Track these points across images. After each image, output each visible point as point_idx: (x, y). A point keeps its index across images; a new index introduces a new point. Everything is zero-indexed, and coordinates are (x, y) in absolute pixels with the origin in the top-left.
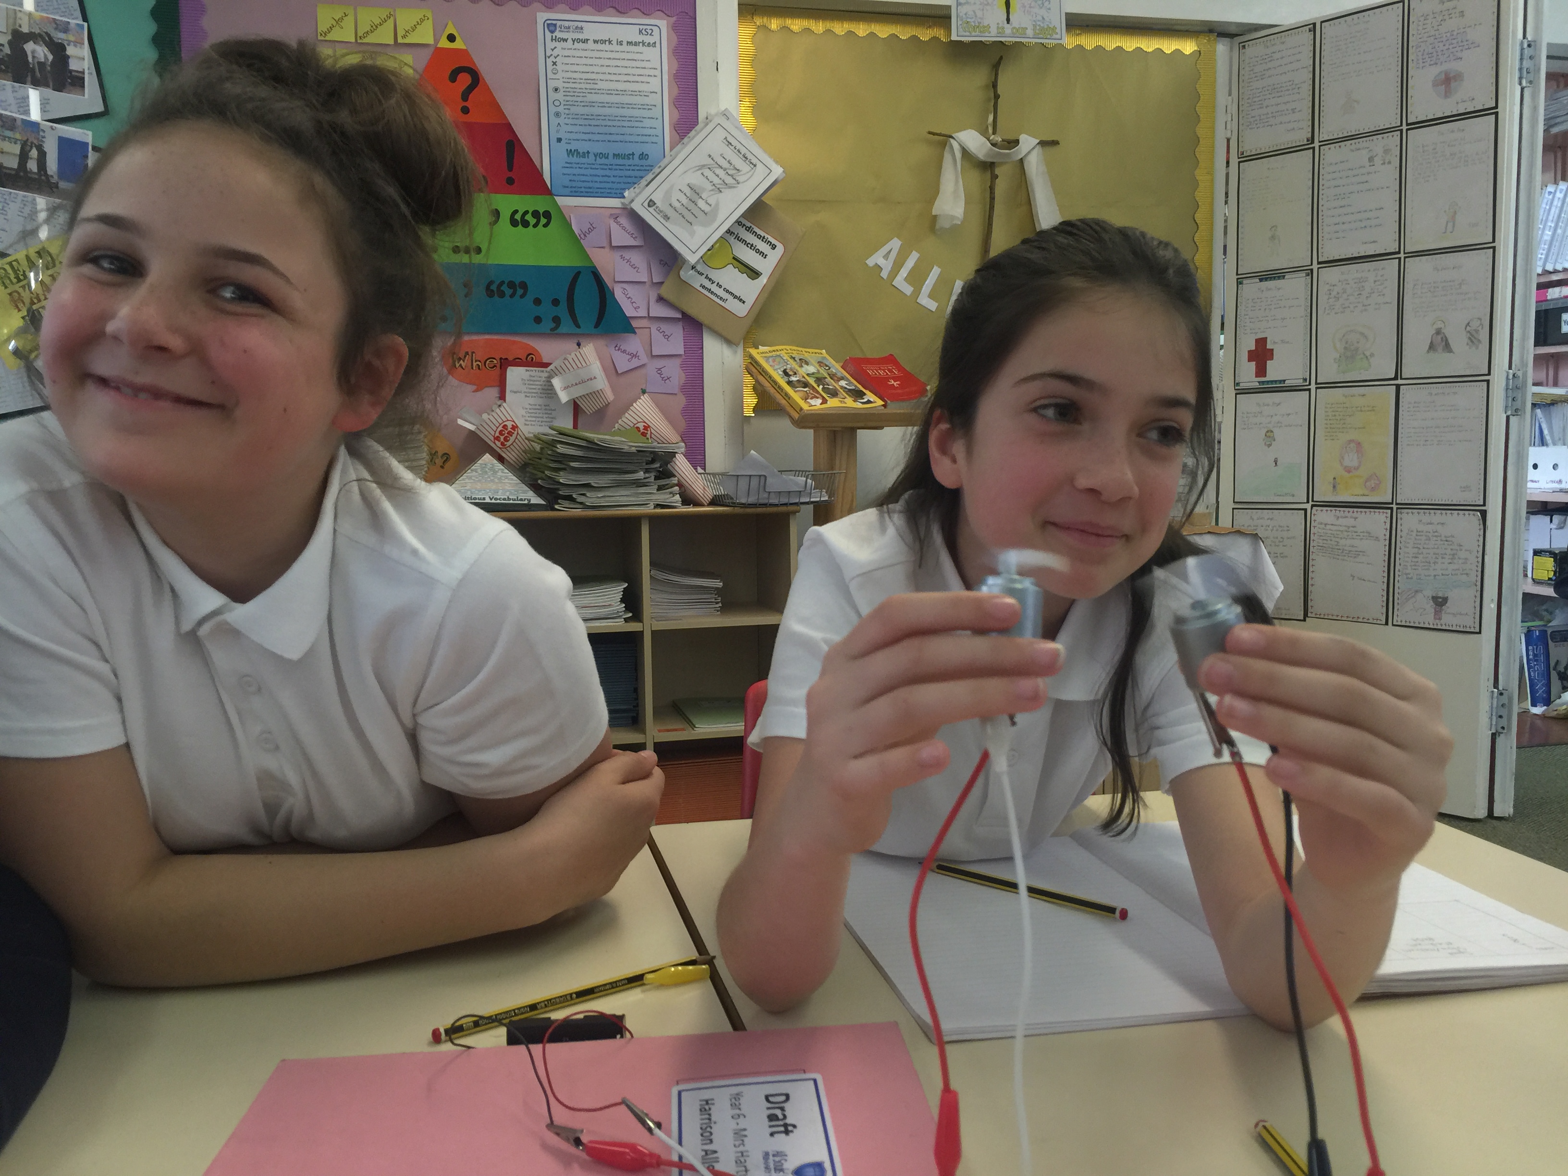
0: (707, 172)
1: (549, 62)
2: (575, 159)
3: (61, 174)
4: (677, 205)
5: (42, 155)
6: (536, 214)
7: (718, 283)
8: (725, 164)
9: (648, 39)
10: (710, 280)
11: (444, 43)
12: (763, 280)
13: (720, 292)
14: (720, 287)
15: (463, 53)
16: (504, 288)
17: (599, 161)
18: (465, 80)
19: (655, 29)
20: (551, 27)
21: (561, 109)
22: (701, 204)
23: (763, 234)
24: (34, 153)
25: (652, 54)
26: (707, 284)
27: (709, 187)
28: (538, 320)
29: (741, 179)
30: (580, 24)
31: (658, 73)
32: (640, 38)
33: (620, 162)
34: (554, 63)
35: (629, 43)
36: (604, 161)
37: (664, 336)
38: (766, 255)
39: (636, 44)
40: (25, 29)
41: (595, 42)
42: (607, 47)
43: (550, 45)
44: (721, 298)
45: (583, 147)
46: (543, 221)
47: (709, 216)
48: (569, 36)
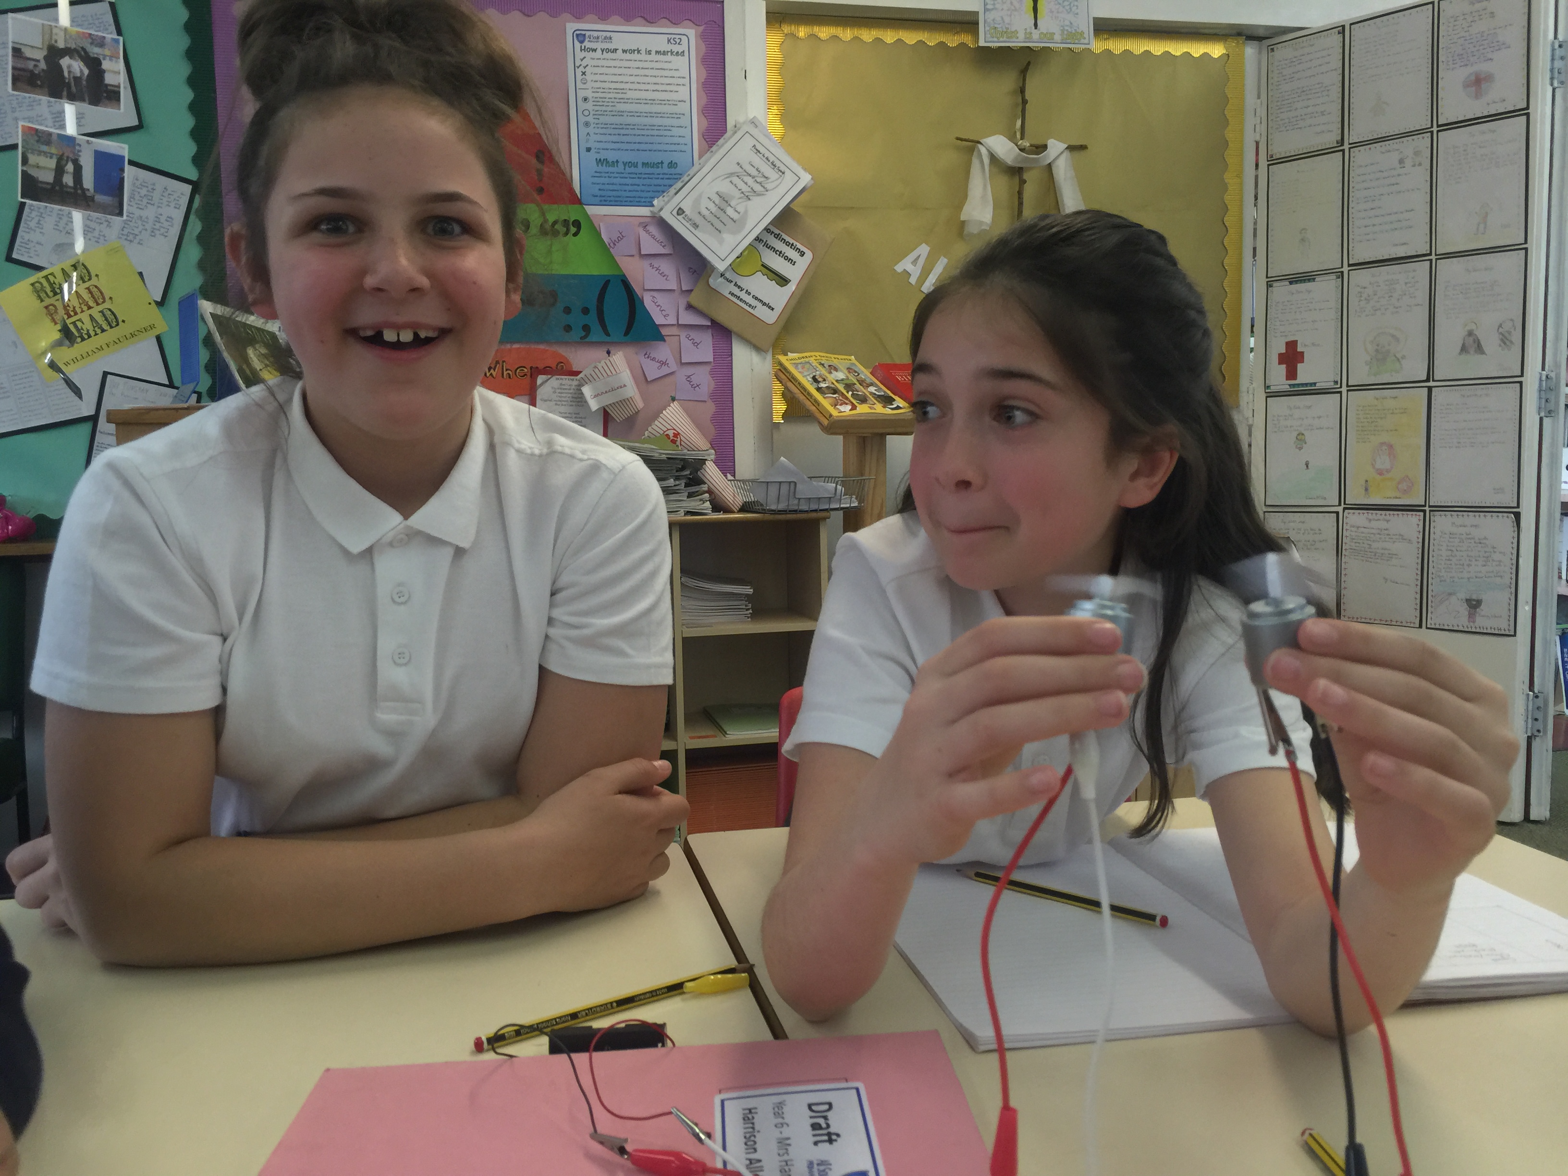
0: (735, 180)
1: (579, 74)
2: (604, 168)
3: (97, 188)
4: (705, 212)
5: (78, 169)
6: (566, 223)
7: (747, 291)
8: (754, 172)
9: (676, 48)
10: (739, 287)
12: (792, 287)
13: (749, 299)
14: (749, 294)
17: (628, 170)
19: (684, 38)
20: (581, 37)
21: (590, 119)
22: (730, 211)
23: (791, 241)
24: (70, 167)
25: (680, 63)
26: (736, 291)
27: (738, 194)
28: (568, 328)
29: (768, 186)
30: (608, 34)
31: (687, 81)
32: (668, 47)
33: (650, 170)
34: (584, 73)
35: (657, 52)
36: (633, 170)
37: (694, 343)
38: (795, 262)
39: (665, 53)
40: (61, 45)
41: (624, 51)
42: (636, 56)
43: (580, 55)
44: (750, 306)
45: (611, 156)
46: (573, 230)
47: (737, 224)
48: (599, 46)
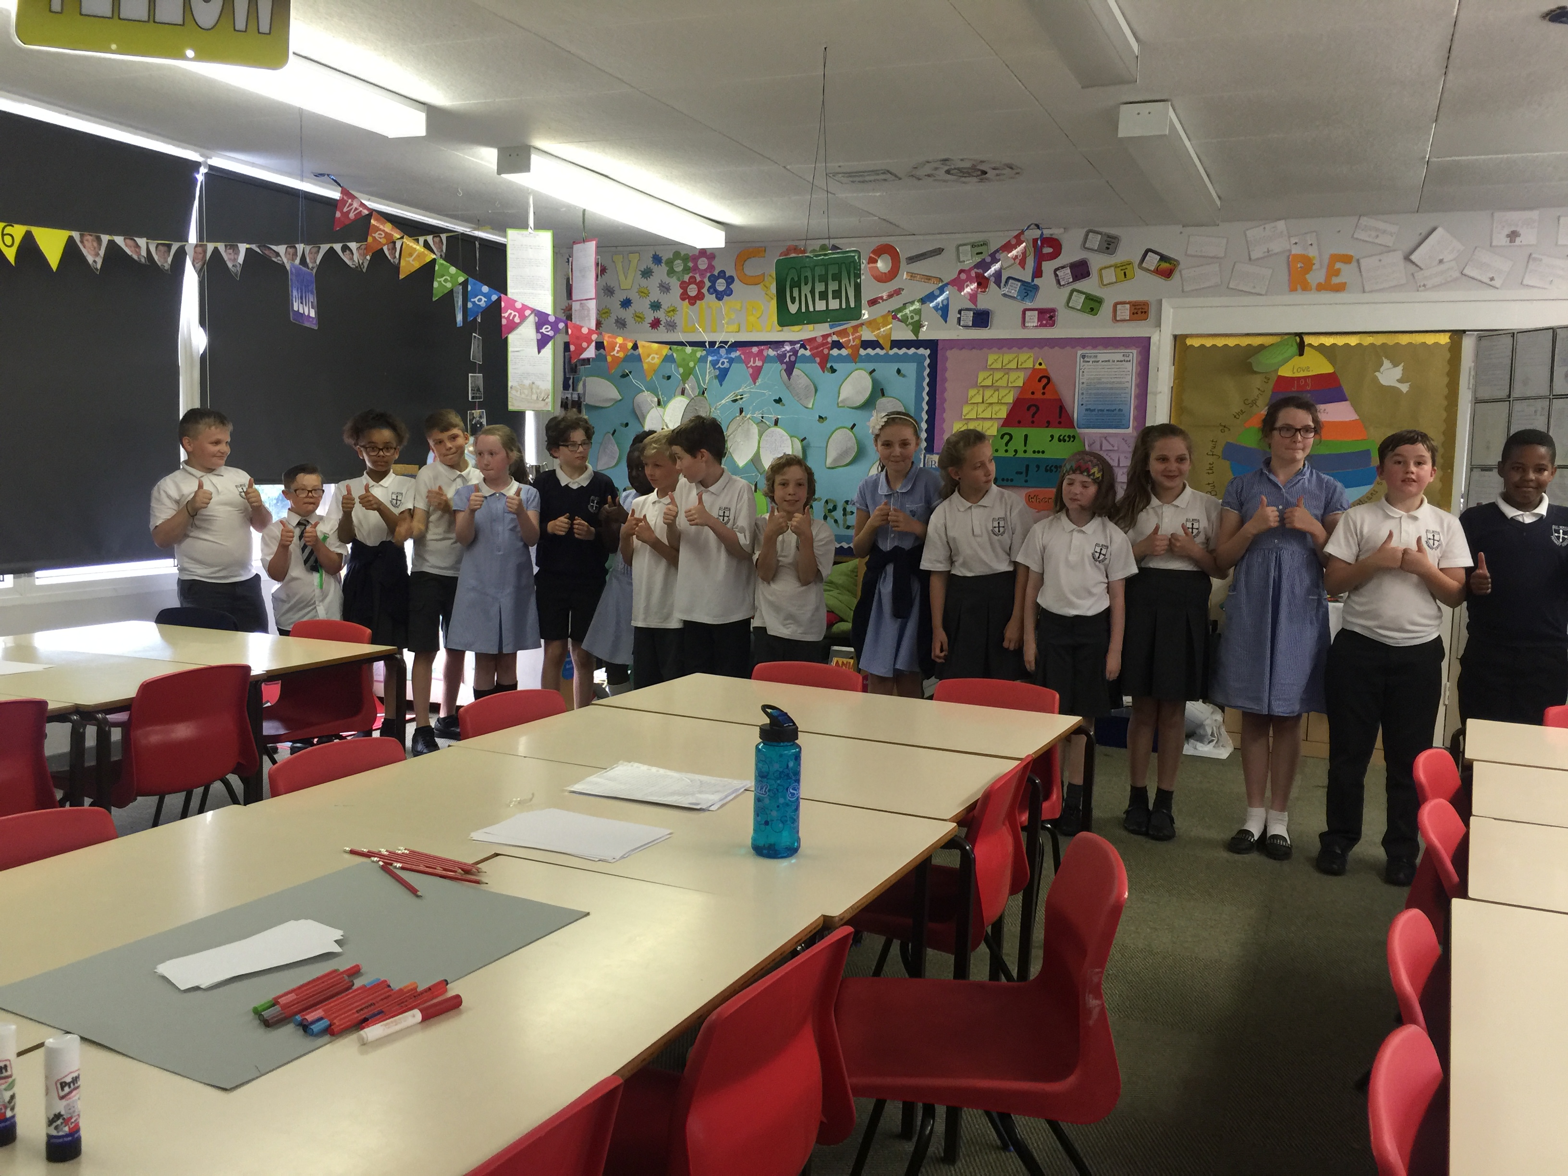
1: (1081, 371)
2: (1089, 412)
6: (1069, 437)
9: (1126, 359)
11: (1037, 366)
15: (1045, 370)
16: (1053, 468)
17: (1100, 413)
18: (1045, 381)
19: (1130, 355)
20: (1083, 357)
21: (1084, 392)
25: (1129, 365)
30: (1095, 355)
31: (1129, 373)
32: (1122, 359)
33: (1109, 413)
34: (1083, 370)
35: (1118, 361)
36: (1102, 413)
39: (1121, 361)
41: (1102, 362)
42: (1108, 363)
43: (1082, 364)
45: (1092, 407)
46: (1072, 439)
48: (1091, 360)
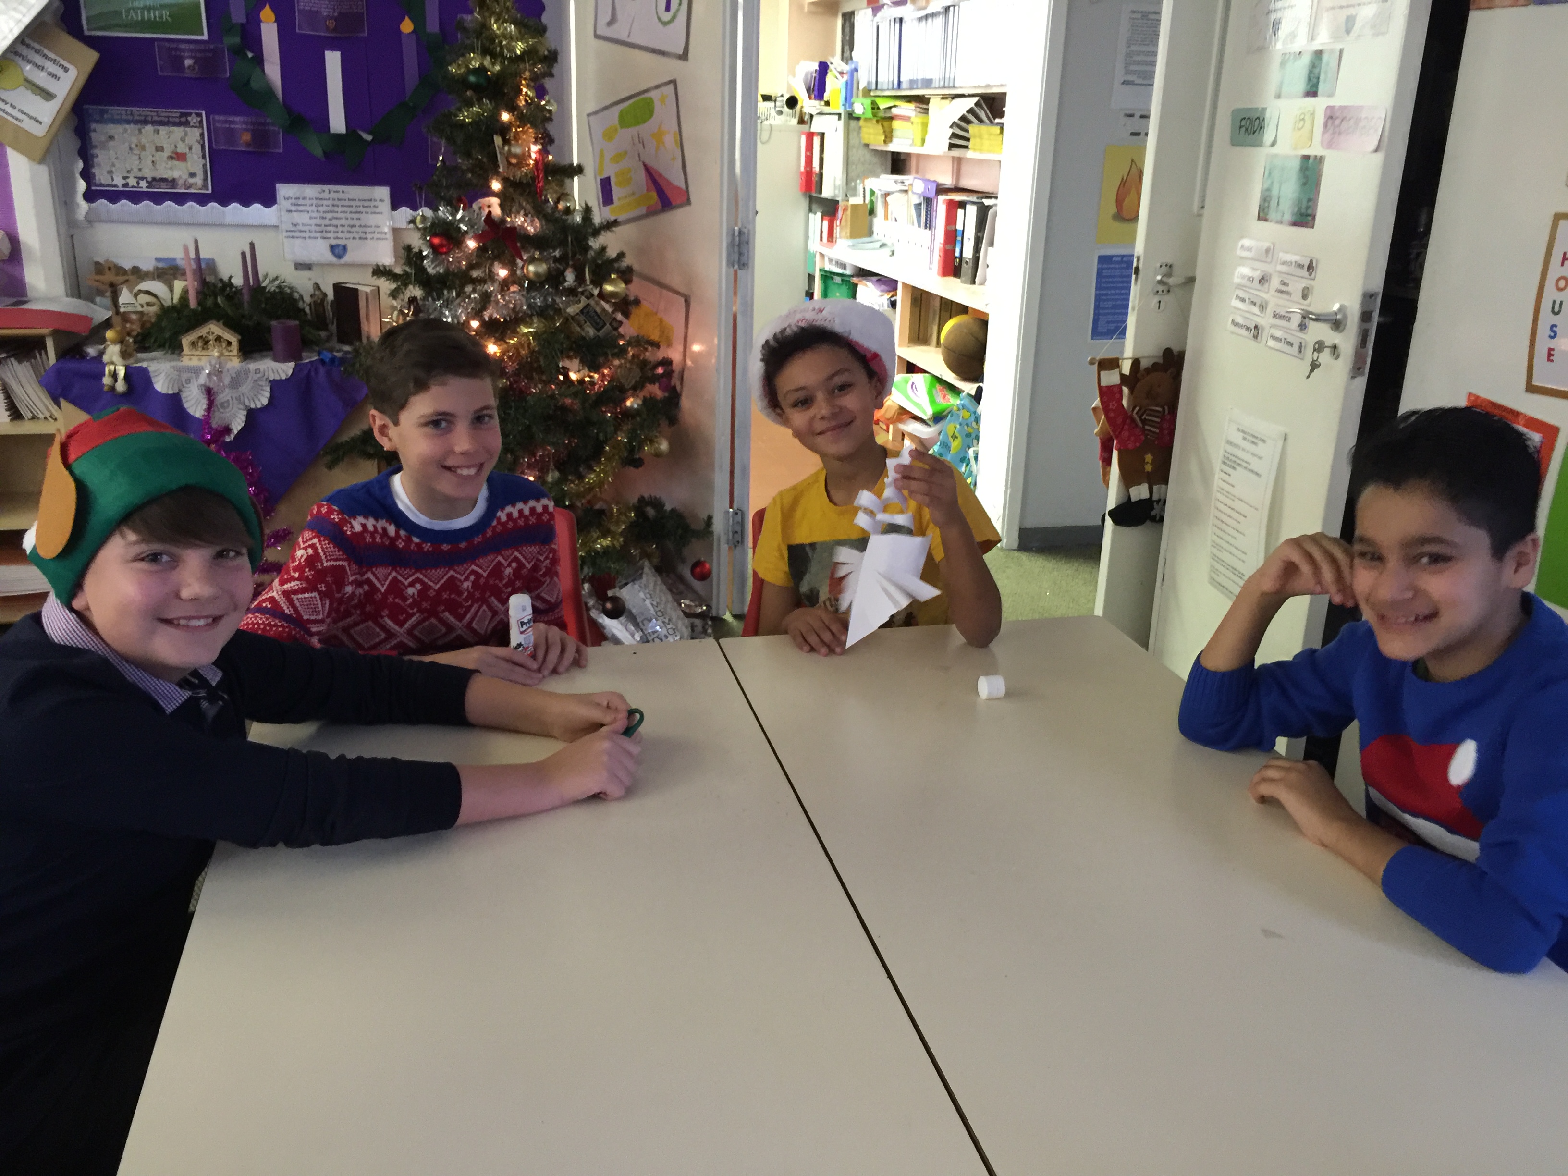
7: (11, 104)
12: (57, 102)
13: (15, 113)
14: (14, 107)
23: (51, 56)
38: (59, 78)
44: (17, 119)
